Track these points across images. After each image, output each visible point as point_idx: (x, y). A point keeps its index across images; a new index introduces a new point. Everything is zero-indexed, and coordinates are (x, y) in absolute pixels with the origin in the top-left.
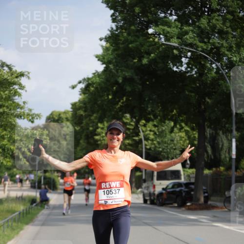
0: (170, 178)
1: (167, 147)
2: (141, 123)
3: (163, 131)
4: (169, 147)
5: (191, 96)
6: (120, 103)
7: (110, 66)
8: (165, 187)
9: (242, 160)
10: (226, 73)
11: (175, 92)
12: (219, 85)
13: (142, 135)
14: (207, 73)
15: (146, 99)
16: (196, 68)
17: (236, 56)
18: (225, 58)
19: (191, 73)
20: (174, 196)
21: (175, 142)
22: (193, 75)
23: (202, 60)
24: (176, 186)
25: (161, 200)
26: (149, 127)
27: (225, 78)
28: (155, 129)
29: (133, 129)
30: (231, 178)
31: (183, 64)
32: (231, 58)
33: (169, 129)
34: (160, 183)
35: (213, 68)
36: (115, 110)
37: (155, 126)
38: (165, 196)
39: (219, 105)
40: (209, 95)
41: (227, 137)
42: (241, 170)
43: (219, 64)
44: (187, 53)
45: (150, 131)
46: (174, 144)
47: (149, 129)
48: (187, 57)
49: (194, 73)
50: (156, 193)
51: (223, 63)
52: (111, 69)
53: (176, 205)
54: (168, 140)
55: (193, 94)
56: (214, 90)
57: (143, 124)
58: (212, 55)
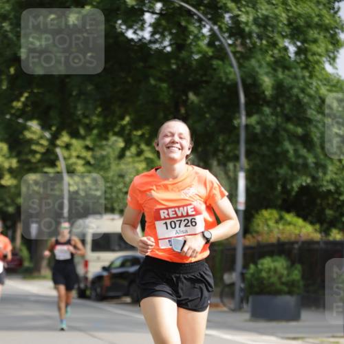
0: (117, 248)
1: (111, 188)
2: (59, 142)
3: (103, 158)
4: (115, 189)
5: (160, 88)
6: (23, 99)
7: (4, 24)
8: (107, 264)
9: (256, 216)
10: (230, 45)
11: (130, 80)
12: (215, 69)
13: (62, 165)
14: (191, 43)
15: (74, 93)
16: (171, 33)
17: (247, 13)
18: (227, 16)
19: (161, 43)
20: (125, 283)
21: (127, 179)
22: (165, 47)
23: (182, 18)
24: (128, 264)
25: (99, 290)
26: (75, 150)
27: (226, 54)
28: (88, 155)
29: (43, 154)
30: (234, 249)
31: (146, 25)
32: (238, 16)
33: (117, 153)
34: (98, 258)
35: (203, 35)
36: (13, 111)
37: (87, 148)
38: (107, 282)
39: (213, 108)
40: (195, 88)
41: (226, 173)
42: (255, 235)
43: (216, 28)
44: (154, 5)
45: (78, 157)
46: (125, 183)
47: (74, 154)
48: (153, 13)
49: (166, 43)
50: (91, 276)
51: (223, 26)
52: (6, 31)
53: (128, 300)
54: (113, 176)
55: (164, 85)
56: (204, 78)
57: (63, 144)
58: (202, 8)
